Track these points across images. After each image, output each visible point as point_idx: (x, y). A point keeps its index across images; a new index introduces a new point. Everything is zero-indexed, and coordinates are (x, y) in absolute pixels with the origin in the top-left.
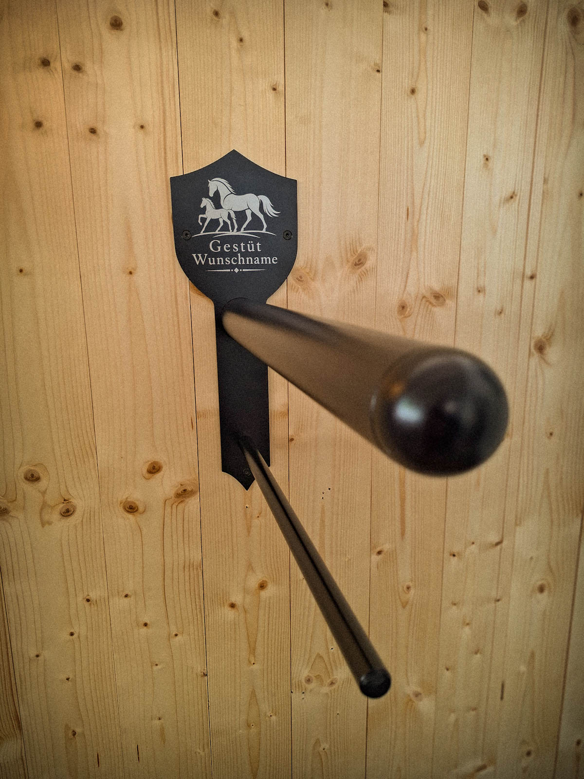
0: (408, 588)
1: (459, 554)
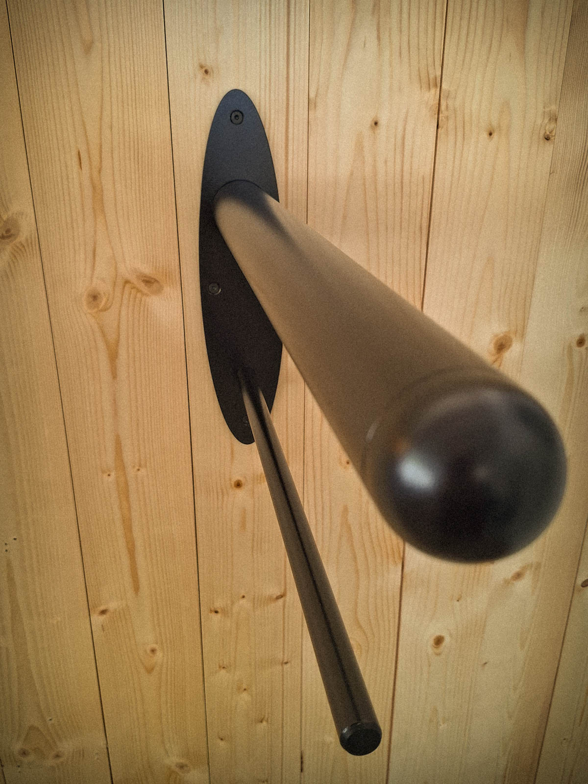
0: (153, 651)
1: (223, 610)
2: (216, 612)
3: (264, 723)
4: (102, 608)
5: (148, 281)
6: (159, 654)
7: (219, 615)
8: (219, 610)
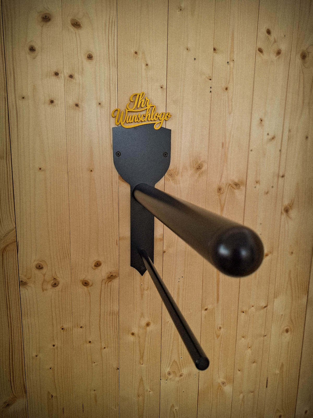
0: (220, 328)
1: (246, 311)
2: (243, 312)
3: (255, 364)
4: (206, 308)
5: (236, 184)
6: (222, 330)
7: (244, 314)
8: (244, 312)
